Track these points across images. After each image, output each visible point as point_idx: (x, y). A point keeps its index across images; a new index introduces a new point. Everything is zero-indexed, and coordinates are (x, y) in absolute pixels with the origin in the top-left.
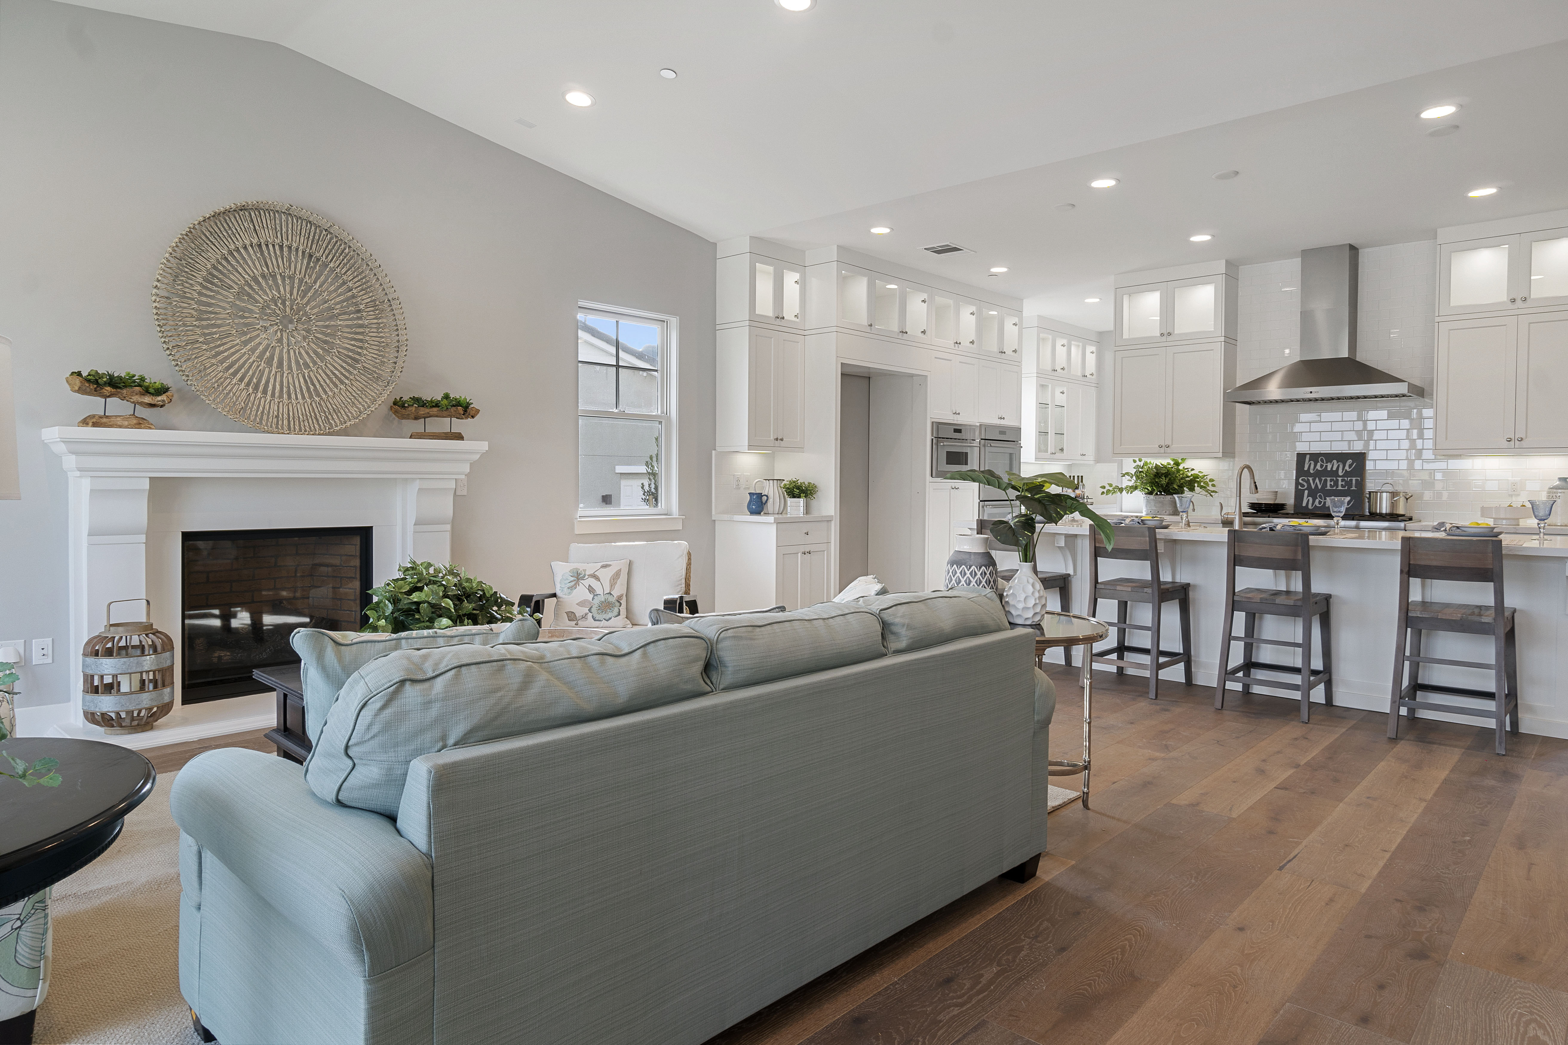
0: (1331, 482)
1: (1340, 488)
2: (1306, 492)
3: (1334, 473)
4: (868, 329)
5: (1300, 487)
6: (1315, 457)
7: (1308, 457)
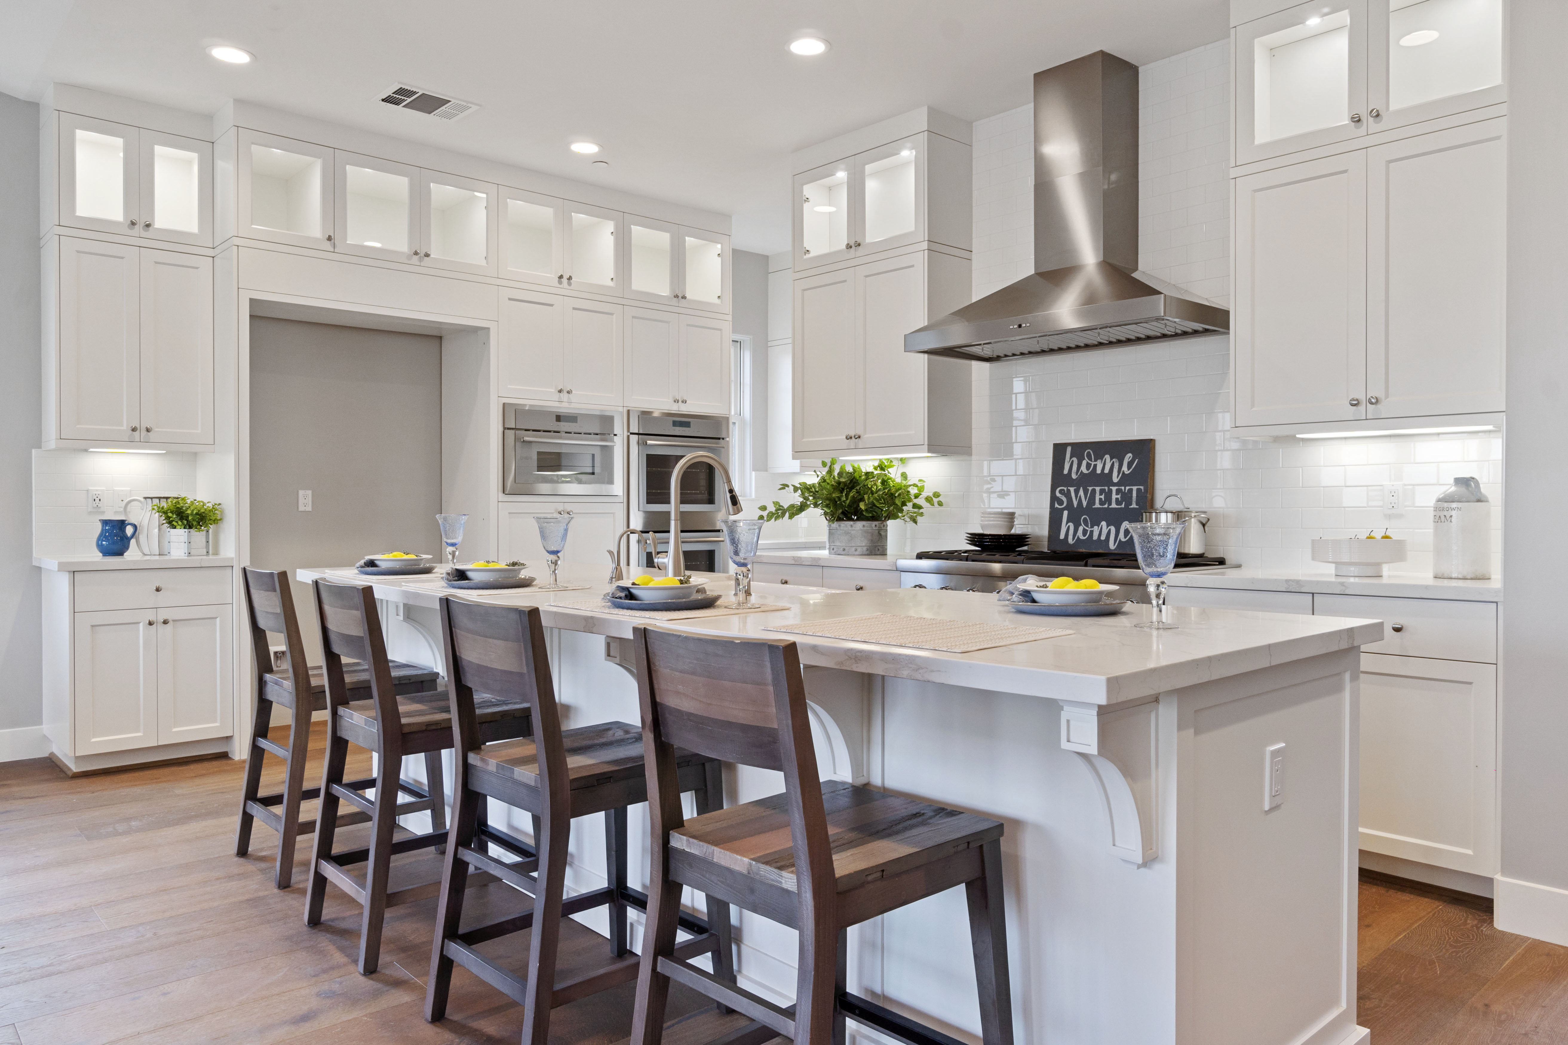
0: (1101, 494)
1: (1114, 505)
2: (1066, 513)
3: (1105, 479)
4: (328, 246)
5: (1057, 505)
6: (1079, 449)
7: (1069, 449)
